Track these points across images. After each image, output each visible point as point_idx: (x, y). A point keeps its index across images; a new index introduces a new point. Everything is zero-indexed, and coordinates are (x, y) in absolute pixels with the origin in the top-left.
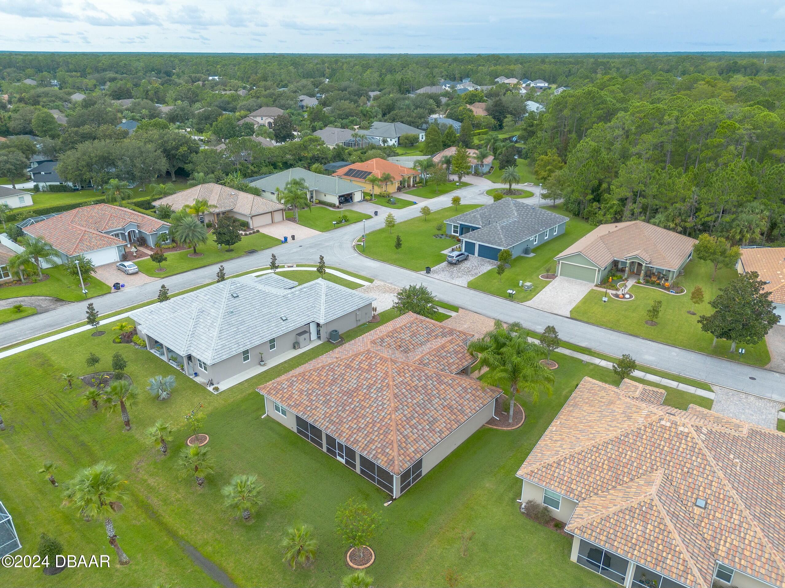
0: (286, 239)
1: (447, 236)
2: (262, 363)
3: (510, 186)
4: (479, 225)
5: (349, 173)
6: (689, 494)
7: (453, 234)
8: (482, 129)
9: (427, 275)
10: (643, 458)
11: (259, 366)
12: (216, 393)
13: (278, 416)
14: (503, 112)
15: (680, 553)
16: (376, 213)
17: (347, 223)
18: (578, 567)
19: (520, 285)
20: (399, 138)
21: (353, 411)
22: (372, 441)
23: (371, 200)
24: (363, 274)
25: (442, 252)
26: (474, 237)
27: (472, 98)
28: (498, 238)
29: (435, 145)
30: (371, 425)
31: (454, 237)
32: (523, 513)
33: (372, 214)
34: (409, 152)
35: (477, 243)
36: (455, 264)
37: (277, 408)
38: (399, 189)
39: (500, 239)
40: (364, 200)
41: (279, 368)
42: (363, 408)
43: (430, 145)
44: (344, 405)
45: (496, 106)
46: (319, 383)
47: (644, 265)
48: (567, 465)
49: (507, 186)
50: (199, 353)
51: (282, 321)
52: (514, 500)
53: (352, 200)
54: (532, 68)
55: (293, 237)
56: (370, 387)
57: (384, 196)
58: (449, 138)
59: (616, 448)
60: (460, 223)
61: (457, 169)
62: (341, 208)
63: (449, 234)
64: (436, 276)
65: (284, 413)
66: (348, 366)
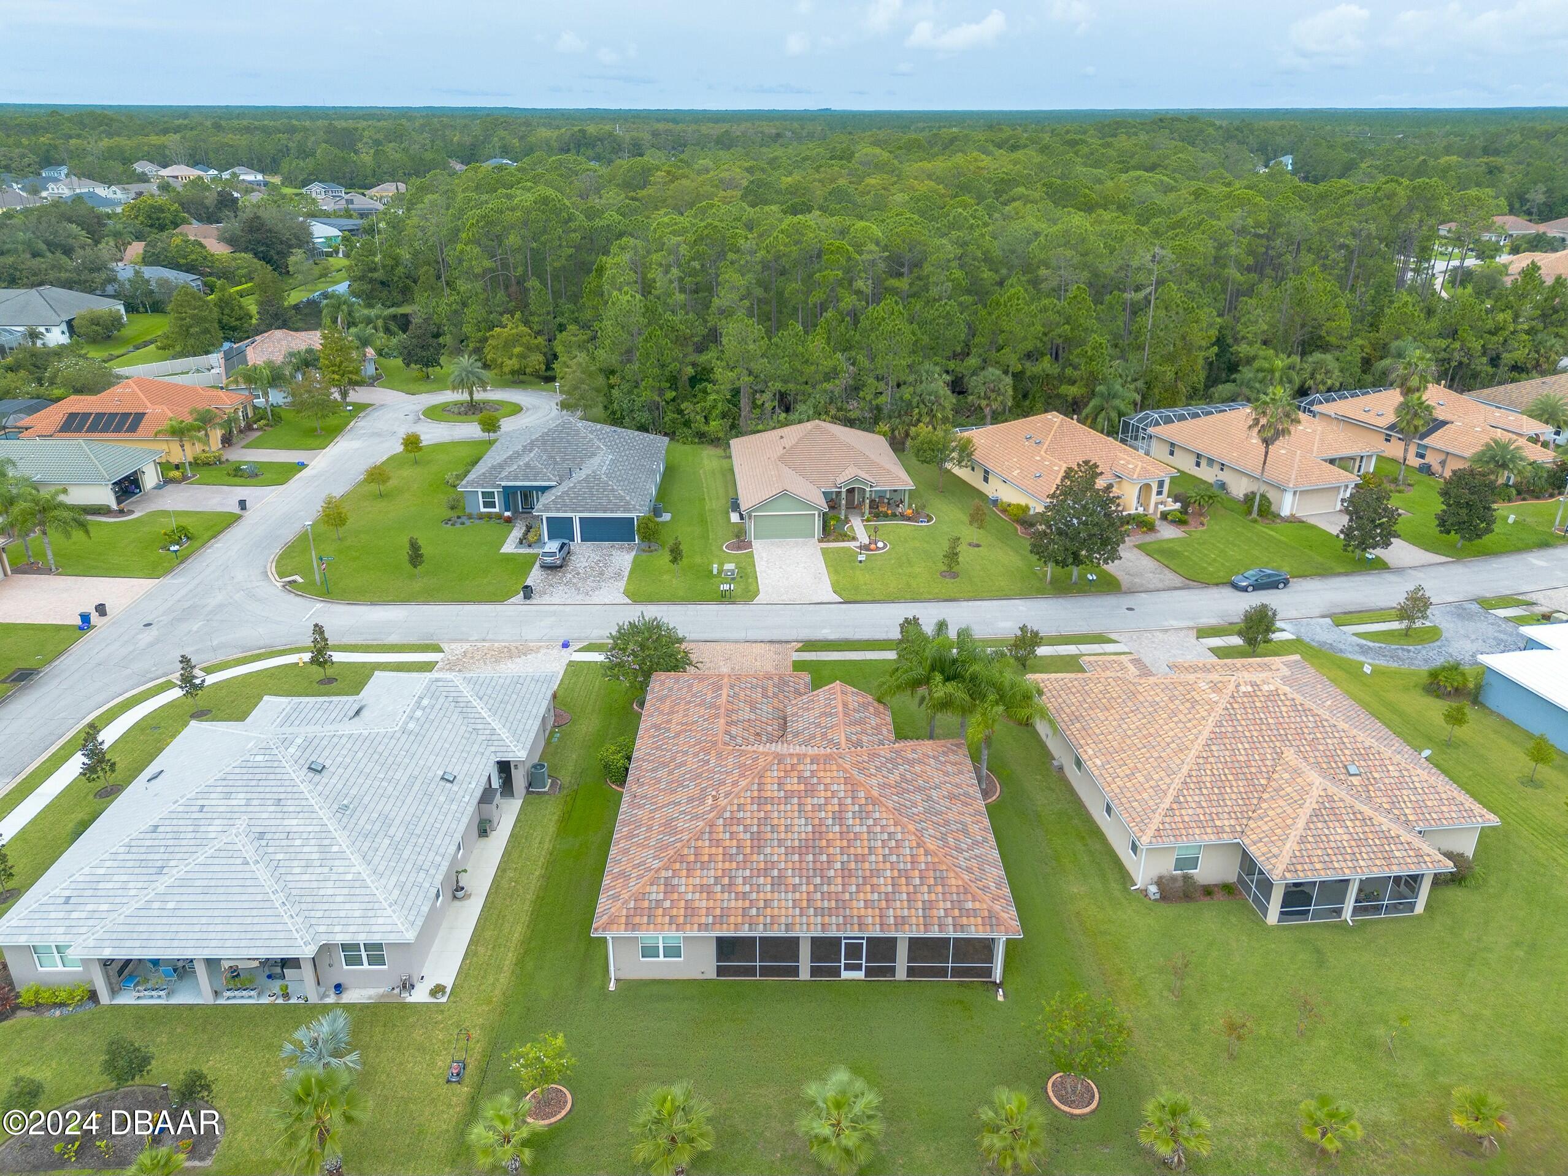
0: (85, 618)
1: (470, 517)
2: (460, 894)
3: (471, 394)
4: (549, 480)
5: (73, 424)
6: (1334, 765)
7: (483, 510)
8: (241, 284)
9: (528, 602)
10: (1258, 745)
11: (457, 903)
12: (444, 1000)
13: (661, 967)
14: (273, 243)
15: (1398, 837)
16: (243, 504)
17: (196, 544)
18: (1284, 928)
19: (715, 572)
20: (70, 323)
21: (846, 873)
22: (928, 906)
23: (185, 478)
24: (393, 639)
25: (502, 551)
26: (565, 505)
27: (154, 216)
28: (616, 497)
29: (206, 331)
30: (903, 880)
31: (490, 516)
32: (1156, 900)
33: (237, 510)
34: (116, 352)
35: (576, 517)
36: (561, 567)
37: (650, 951)
38: (227, 441)
39: (622, 498)
40: (168, 481)
41: (504, 883)
42: (860, 859)
43: (192, 330)
44: (821, 872)
45: (251, 231)
46: (728, 857)
47: (868, 489)
48: (1189, 799)
49: (466, 397)
50: (352, 929)
51: (449, 785)
52: (1126, 890)
53: (138, 487)
54: (204, 141)
55: (101, 609)
56: (839, 817)
57: (208, 464)
58: (227, 311)
59: (1223, 747)
60: (503, 484)
61: (336, 377)
62: (131, 512)
63: (475, 512)
64: (546, 599)
65: (672, 951)
66: (761, 801)
